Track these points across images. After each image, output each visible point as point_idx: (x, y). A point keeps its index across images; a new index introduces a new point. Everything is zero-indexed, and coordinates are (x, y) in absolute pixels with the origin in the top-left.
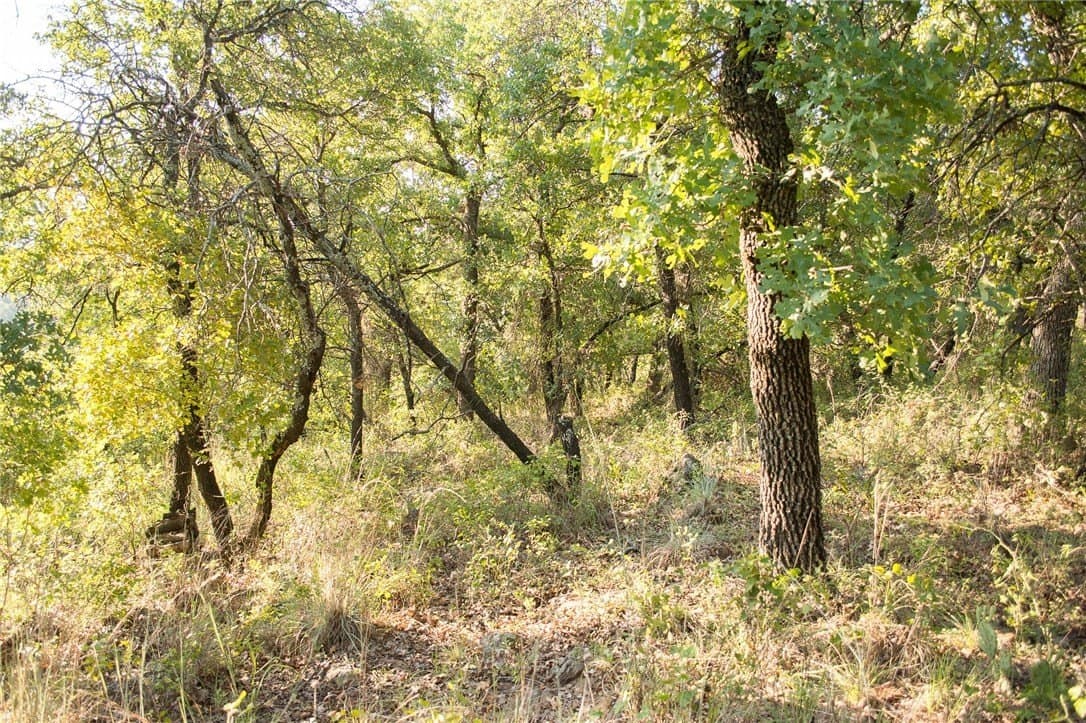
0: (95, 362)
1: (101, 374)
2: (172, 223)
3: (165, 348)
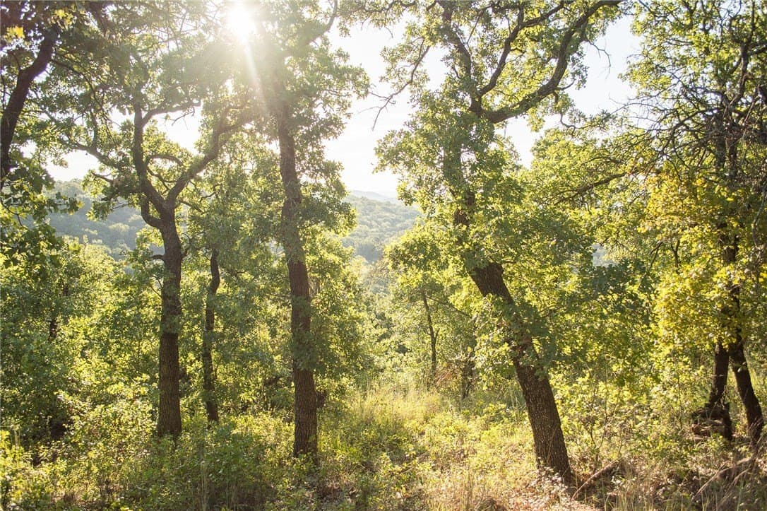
0: (668, 294)
1: (672, 302)
2: (724, 194)
3: (720, 286)
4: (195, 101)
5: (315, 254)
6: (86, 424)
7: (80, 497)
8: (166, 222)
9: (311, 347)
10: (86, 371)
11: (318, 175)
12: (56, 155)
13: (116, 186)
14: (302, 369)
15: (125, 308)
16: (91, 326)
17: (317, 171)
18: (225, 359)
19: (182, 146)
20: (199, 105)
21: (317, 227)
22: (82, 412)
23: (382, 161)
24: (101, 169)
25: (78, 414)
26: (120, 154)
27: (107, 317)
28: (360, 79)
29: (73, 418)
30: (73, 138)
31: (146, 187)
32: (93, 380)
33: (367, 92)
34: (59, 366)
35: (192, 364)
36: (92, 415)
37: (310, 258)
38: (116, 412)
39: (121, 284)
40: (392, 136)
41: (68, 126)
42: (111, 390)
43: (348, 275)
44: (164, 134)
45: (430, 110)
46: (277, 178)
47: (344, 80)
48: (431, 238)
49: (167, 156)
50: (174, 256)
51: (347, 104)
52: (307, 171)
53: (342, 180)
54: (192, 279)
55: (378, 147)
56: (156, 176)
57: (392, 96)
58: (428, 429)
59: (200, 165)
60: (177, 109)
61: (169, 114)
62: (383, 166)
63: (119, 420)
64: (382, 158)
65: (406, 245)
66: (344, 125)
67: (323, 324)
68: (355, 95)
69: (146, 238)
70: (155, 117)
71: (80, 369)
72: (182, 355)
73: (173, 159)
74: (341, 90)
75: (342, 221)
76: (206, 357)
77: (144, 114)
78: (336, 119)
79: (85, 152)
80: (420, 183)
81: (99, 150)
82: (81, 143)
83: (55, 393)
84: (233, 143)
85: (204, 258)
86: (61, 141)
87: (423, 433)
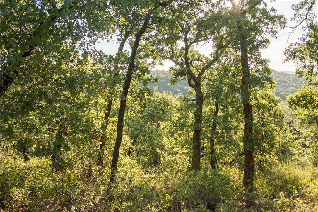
4: (209, 37)
5: (256, 100)
6: (165, 162)
7: (158, 188)
8: (197, 86)
9: (251, 141)
10: (167, 142)
11: (259, 65)
12: (159, 61)
13: (178, 72)
14: (247, 150)
15: (180, 119)
16: (168, 125)
17: (258, 63)
18: (219, 143)
19: (205, 55)
20: (211, 38)
21: (257, 88)
22: (164, 157)
23: (287, 57)
24: (175, 66)
25: (163, 158)
26: (181, 59)
27: (174, 122)
28: (282, 20)
29: (161, 159)
30: (165, 55)
31: (190, 73)
32: (169, 146)
33: (285, 26)
34: (158, 139)
35: (206, 143)
36: (167, 159)
37: (254, 102)
38: (175, 159)
39: (180, 110)
40: (291, 45)
41: (162, 50)
42: (175, 150)
43: (277, 110)
44: (198, 51)
45: (313, 32)
46: (239, 67)
47: (275, 21)
48: (310, 93)
49: (199, 60)
50: (200, 100)
51: (276, 32)
52: (253, 64)
53: (269, 67)
54: (207, 109)
55: (285, 51)
56: (195, 68)
57: (296, 27)
58: (311, 184)
59: (211, 63)
60: (202, 40)
61: (198, 43)
62: (287, 60)
63: (176, 162)
64: (288, 56)
65: (297, 96)
66: (270, 42)
67: (258, 131)
68: (280, 28)
69: (192, 93)
70: (193, 45)
71: (165, 141)
72: (202, 139)
73: (201, 61)
74: (273, 26)
75: (268, 85)
76: (212, 141)
77: (189, 44)
78: (266, 40)
79: (169, 60)
80: (305, 67)
81: (174, 59)
82: (168, 57)
83: (155, 149)
84: (227, 53)
85: (213, 100)
86: (161, 56)
87: (308, 186)
